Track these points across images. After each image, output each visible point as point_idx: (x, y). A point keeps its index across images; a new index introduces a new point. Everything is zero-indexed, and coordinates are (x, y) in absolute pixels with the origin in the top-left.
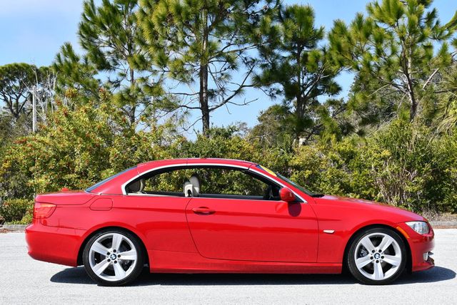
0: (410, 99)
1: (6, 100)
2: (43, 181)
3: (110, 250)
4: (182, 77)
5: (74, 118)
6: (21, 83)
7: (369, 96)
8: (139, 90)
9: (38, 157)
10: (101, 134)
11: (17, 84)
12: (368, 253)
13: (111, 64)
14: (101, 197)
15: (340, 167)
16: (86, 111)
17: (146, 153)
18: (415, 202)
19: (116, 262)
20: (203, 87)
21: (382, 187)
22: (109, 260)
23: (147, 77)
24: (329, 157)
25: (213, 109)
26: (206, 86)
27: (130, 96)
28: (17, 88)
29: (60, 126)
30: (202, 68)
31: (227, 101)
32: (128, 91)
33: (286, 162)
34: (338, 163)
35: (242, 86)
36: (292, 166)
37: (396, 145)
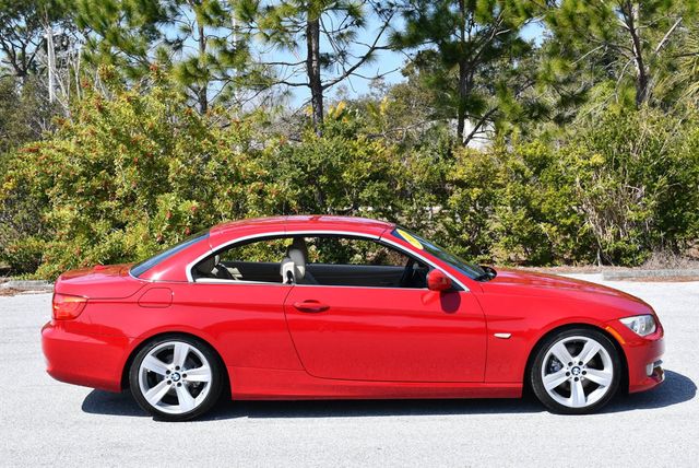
0: (637, 68)
1: (5, 49)
2: (66, 212)
3: (171, 367)
4: (279, 40)
5: (112, 113)
6: (28, 22)
7: (573, 65)
8: (212, 60)
9: (58, 173)
10: (155, 135)
11: (23, 24)
12: (562, 366)
13: (169, 13)
14: (155, 286)
15: (525, 181)
16: (129, 100)
17: (224, 163)
18: (643, 236)
19: (179, 385)
20: (313, 52)
21: (591, 211)
22: (169, 382)
23: (225, 39)
24: (509, 166)
25: (328, 86)
26: (318, 48)
27: (199, 71)
28: (22, 30)
29: (91, 126)
30: (309, 25)
31: (349, 72)
32: (195, 62)
33: (443, 175)
34: (523, 174)
35: (373, 49)
36: (451, 182)
37: (614, 146)
